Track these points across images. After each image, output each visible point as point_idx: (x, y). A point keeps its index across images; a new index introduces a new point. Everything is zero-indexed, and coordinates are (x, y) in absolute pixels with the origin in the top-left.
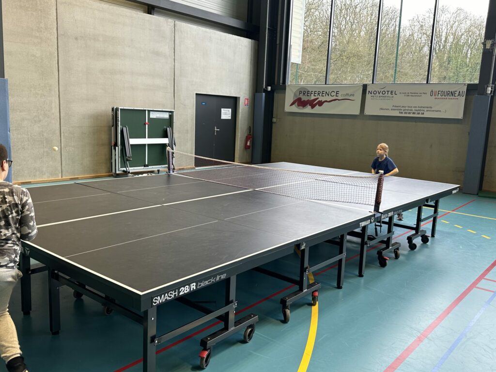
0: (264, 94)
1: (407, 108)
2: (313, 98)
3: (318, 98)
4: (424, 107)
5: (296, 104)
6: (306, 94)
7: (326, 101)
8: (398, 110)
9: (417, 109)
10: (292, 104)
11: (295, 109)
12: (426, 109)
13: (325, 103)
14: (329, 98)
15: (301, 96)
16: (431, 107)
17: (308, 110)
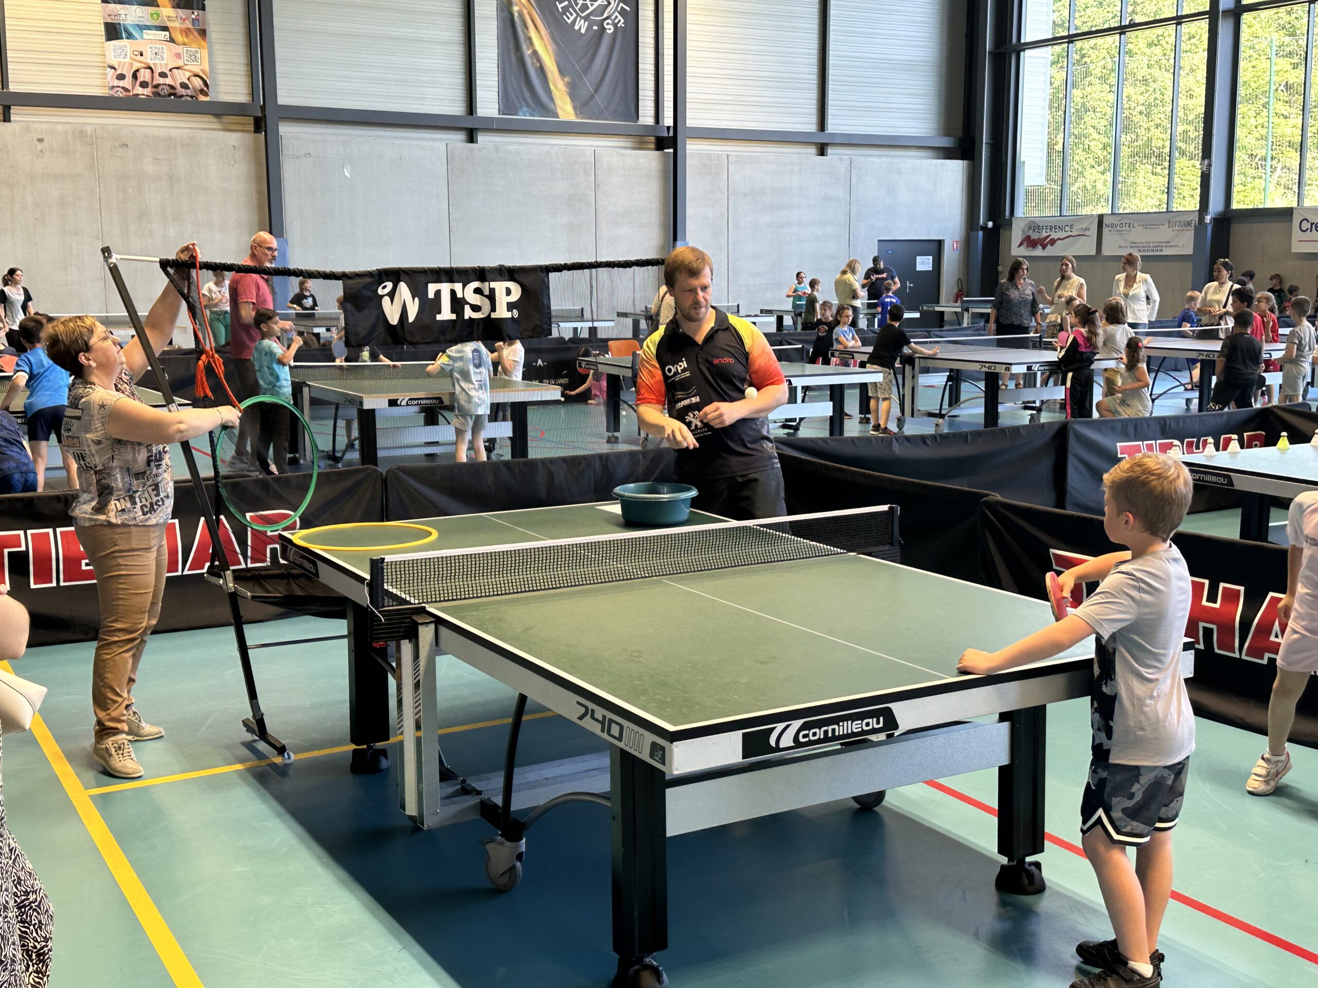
0: (981, 233)
1: (1145, 245)
2: (1044, 235)
3: (1050, 235)
4: (1162, 242)
5: (1025, 244)
6: (1036, 230)
7: (1059, 239)
8: (1136, 247)
9: (1155, 245)
10: (1020, 246)
11: (1023, 251)
12: (1164, 245)
13: (1059, 242)
14: (1062, 235)
15: (1031, 233)
16: (1169, 242)
17: (1038, 252)
